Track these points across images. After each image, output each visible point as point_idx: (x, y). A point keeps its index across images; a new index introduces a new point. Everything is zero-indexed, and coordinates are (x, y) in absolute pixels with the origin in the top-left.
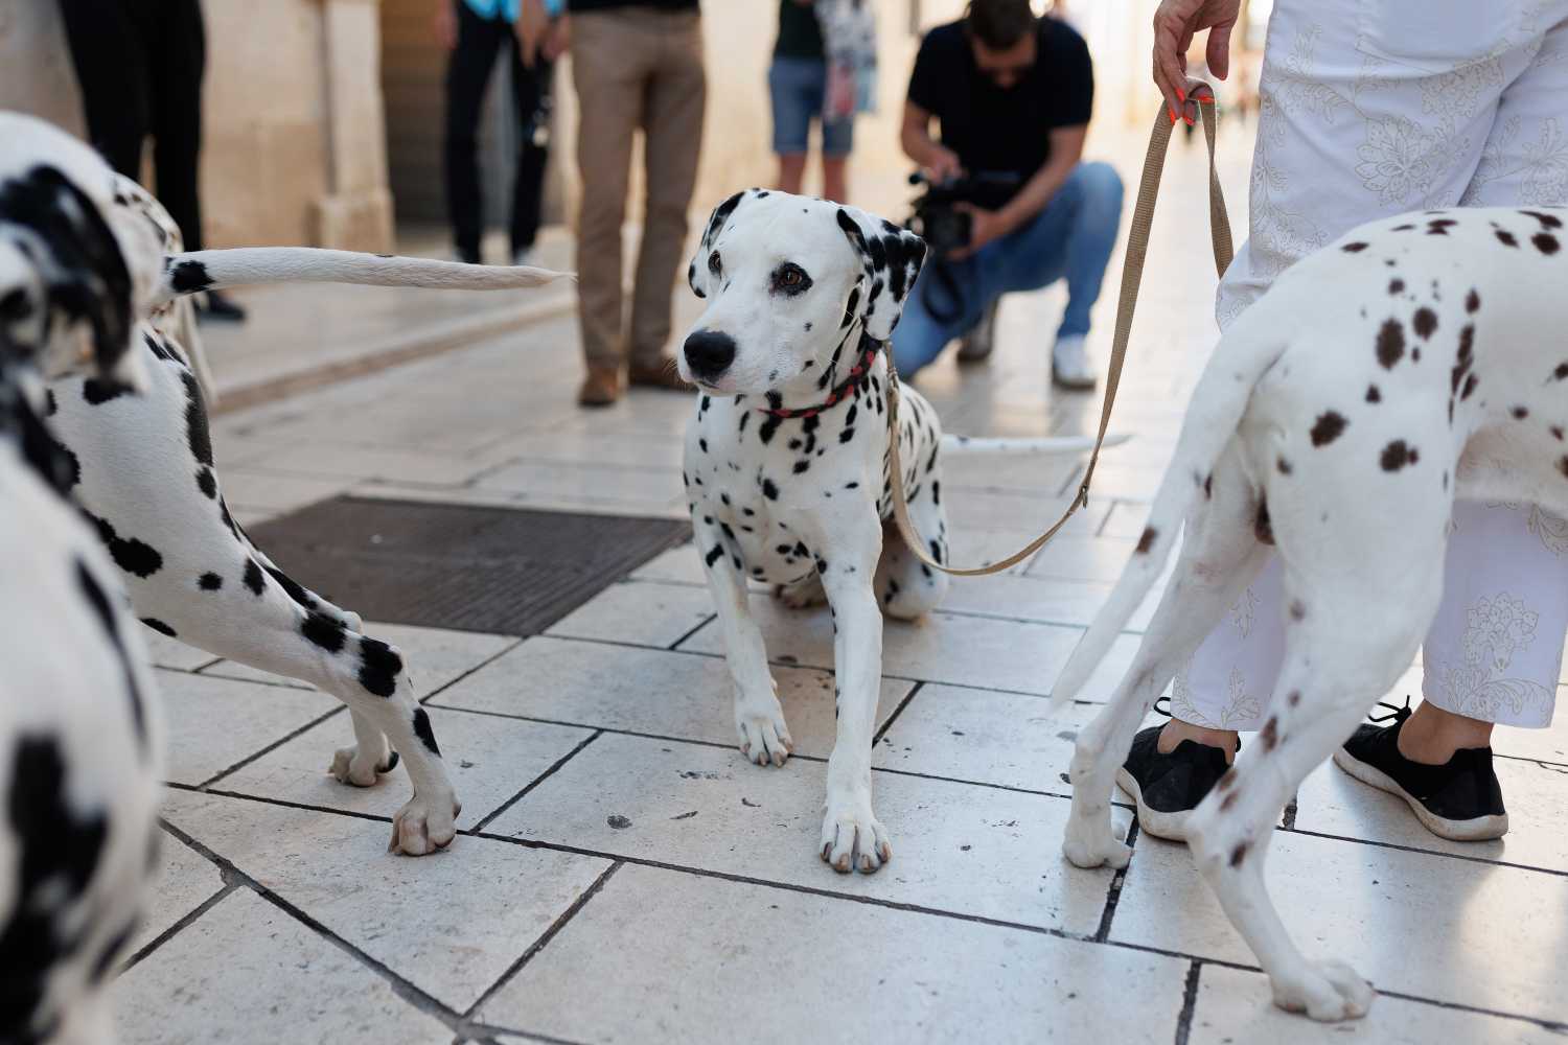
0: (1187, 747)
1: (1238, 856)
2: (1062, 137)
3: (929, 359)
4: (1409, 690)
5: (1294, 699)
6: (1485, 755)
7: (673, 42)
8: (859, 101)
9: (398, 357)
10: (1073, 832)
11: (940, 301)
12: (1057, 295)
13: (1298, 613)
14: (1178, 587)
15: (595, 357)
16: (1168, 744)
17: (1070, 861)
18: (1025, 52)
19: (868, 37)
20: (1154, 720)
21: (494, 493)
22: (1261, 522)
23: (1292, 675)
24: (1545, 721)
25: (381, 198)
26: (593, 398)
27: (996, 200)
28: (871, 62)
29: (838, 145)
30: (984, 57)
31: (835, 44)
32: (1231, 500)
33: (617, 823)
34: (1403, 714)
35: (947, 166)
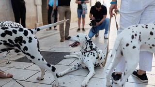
0: (117, 74)
1: (122, 86)
2: (104, 16)
3: (93, 36)
4: (138, 68)
5: (126, 70)
6: (146, 74)
7: (68, 9)
8: (86, 13)
9: (44, 38)
10: (107, 83)
11: (94, 31)
12: (104, 30)
13: (126, 62)
14: (115, 60)
15: (62, 37)
16: (115, 74)
17: (107, 86)
18: (101, 8)
19: (86, 7)
20: (114, 71)
21: (52, 50)
22: (122, 53)
23: (126, 68)
24: (151, 71)
25: (42, 23)
26: (62, 41)
27: (98, 21)
28: (87, 9)
29: (84, 17)
30: (97, 9)
31: (83, 8)
32: (119, 52)
33: (64, 83)
34: (138, 70)
35: (94, 18)
